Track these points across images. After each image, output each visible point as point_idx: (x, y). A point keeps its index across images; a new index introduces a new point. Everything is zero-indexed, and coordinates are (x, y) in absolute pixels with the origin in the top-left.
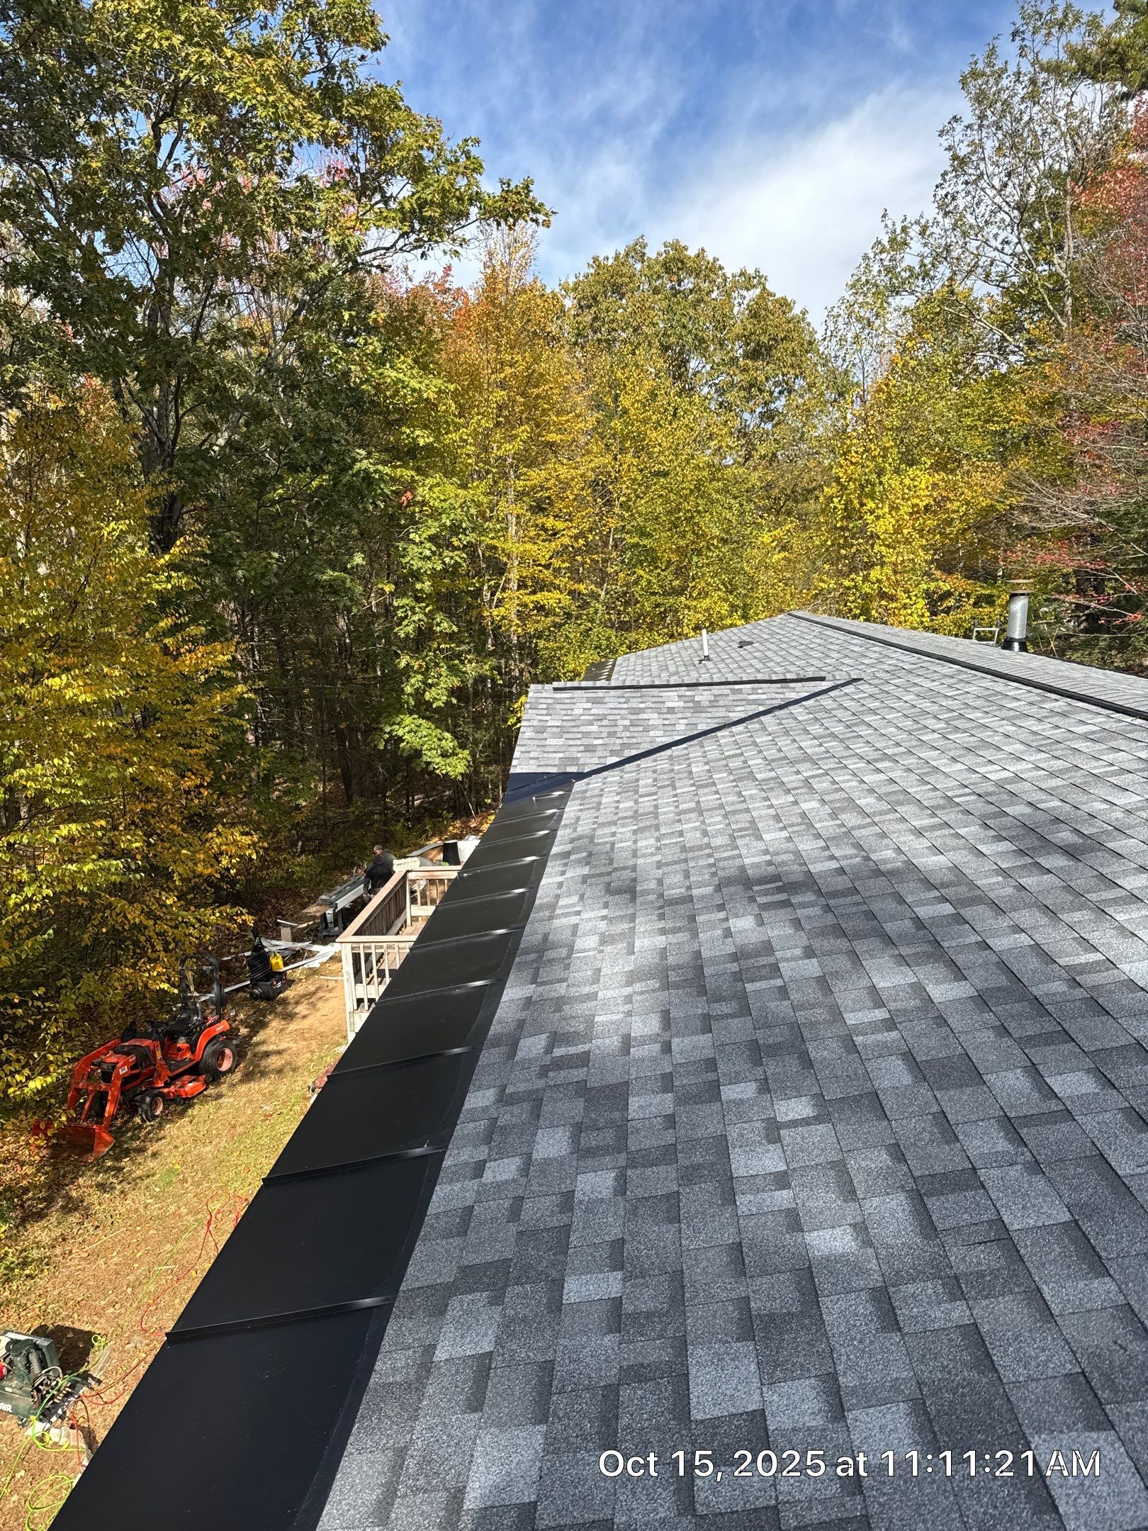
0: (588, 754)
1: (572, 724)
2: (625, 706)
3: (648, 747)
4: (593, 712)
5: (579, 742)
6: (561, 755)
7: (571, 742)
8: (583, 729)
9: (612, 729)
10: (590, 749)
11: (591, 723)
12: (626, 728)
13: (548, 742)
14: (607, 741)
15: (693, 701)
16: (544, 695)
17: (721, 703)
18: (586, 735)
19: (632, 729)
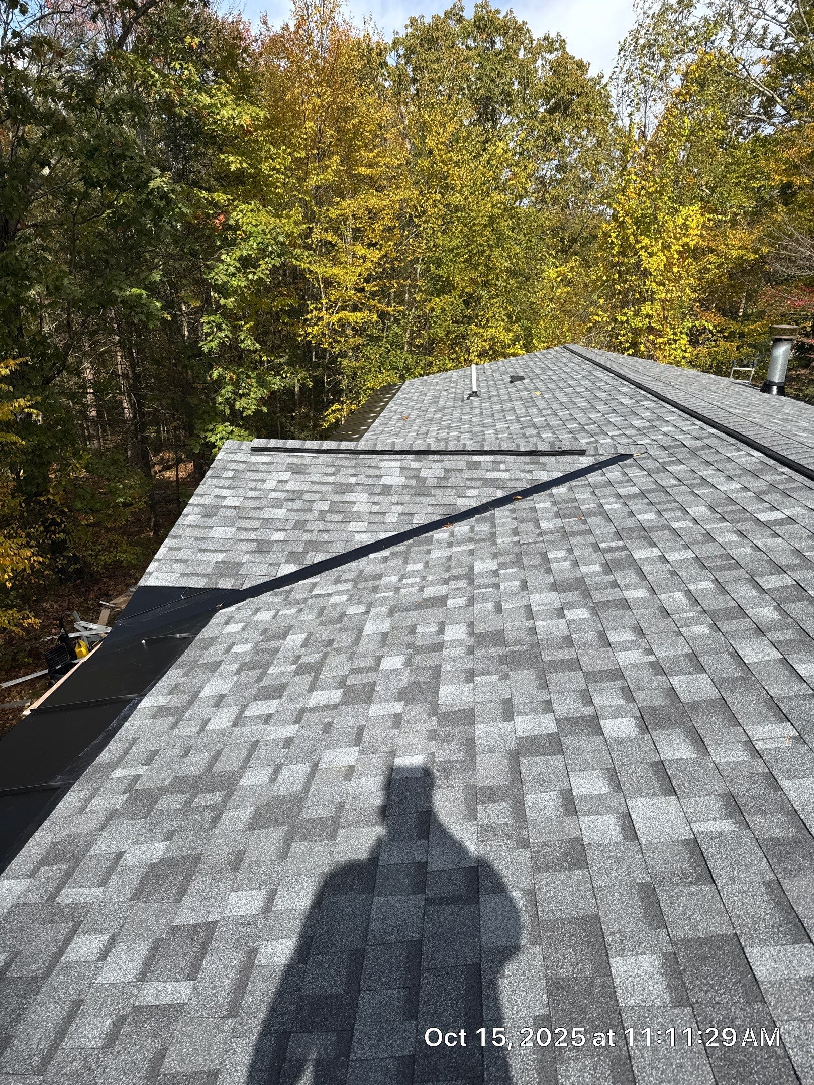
0: (259, 557)
1: (255, 504)
2: (331, 479)
3: (339, 549)
4: (288, 487)
5: (252, 535)
6: (220, 557)
7: (244, 535)
8: (267, 514)
9: (302, 516)
10: (263, 548)
11: (278, 504)
12: (322, 515)
13: (212, 534)
14: (292, 535)
15: (416, 477)
16: (238, 457)
17: (451, 483)
18: (267, 523)
19: (329, 517)
